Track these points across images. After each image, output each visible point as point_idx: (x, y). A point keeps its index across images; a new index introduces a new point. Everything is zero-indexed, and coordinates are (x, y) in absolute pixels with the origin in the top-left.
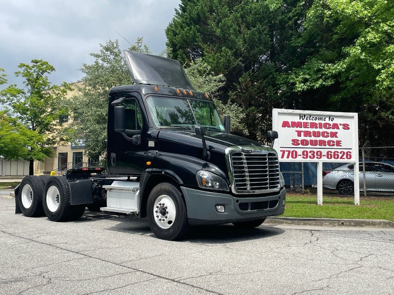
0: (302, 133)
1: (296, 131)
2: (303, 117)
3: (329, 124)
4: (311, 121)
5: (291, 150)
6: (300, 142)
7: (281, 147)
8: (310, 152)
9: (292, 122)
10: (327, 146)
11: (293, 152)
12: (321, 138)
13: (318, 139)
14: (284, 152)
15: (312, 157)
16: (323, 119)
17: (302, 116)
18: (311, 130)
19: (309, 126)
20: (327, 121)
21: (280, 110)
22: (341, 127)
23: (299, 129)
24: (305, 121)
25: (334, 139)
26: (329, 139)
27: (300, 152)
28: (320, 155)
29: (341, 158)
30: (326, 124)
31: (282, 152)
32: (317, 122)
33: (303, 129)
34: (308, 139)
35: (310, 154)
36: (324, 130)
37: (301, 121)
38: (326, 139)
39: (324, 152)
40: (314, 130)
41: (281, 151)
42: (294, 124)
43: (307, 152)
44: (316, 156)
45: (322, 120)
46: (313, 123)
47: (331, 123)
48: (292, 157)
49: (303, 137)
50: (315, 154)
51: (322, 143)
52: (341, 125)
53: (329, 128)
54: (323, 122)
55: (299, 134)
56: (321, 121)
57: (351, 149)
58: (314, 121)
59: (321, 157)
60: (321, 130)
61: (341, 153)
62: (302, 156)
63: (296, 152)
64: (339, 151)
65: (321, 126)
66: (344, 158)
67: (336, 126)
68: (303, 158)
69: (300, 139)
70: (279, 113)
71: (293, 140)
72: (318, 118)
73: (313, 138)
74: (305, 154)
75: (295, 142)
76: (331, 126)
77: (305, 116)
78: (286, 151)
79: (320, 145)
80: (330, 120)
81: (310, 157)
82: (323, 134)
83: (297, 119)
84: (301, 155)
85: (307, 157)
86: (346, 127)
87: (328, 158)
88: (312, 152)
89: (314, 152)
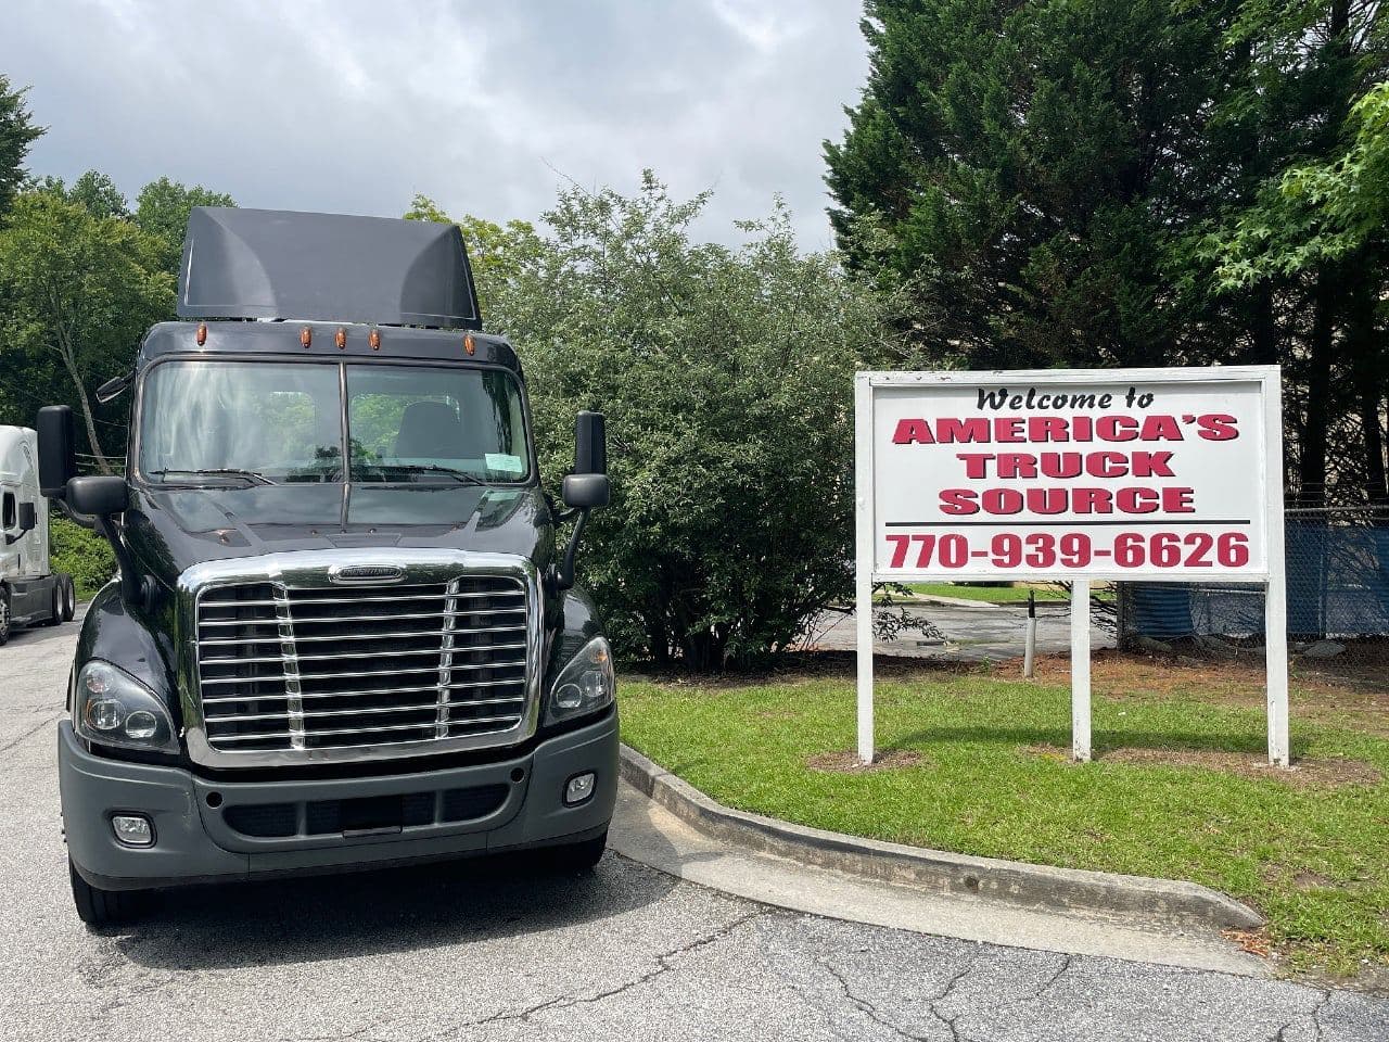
0: (992, 466)
1: (961, 457)
2: (997, 399)
3: (1129, 422)
4: (1037, 413)
5: (939, 533)
6: (979, 501)
7: (888, 525)
8: (1032, 539)
9: (940, 422)
10: (1117, 514)
11: (945, 541)
12: (1086, 481)
13: (1069, 484)
14: (903, 542)
15: (1041, 560)
16: (1096, 402)
17: (992, 396)
18: (1035, 450)
19: (1026, 435)
20: (1118, 406)
21: (880, 377)
22: (1190, 431)
23: (974, 448)
24: (1005, 412)
25: (1156, 483)
26: (1130, 481)
27: (979, 539)
28: (1082, 552)
29: (1194, 561)
30: (1113, 420)
31: (895, 544)
32: (1067, 413)
33: (994, 447)
34: (1020, 485)
35: (1028, 549)
36: (1098, 445)
37: (988, 413)
38: (1113, 485)
39: (1103, 538)
40: (1051, 447)
41: (890, 538)
42: (950, 430)
43: (1015, 541)
44: (1059, 555)
45: (1091, 406)
46: (1046, 421)
47: (1139, 415)
48: (945, 560)
49: (993, 480)
50: (1057, 548)
51: (1089, 500)
52: (1189, 420)
53: (1128, 437)
54: (1096, 414)
55: (976, 467)
56: (1085, 411)
57: (1248, 522)
58: (1051, 412)
59: (1084, 561)
60: (1085, 449)
61: (1190, 540)
62: (992, 556)
63: (962, 543)
64: (1183, 531)
65: (1083, 430)
66: (1209, 564)
67: (1164, 427)
68: (998, 563)
69: (979, 487)
70: (877, 390)
71: (945, 495)
72: (1070, 398)
73: (1044, 482)
74: (1004, 549)
75: (955, 501)
76: (1139, 430)
77: (1004, 394)
78: (916, 538)
79: (1077, 511)
80: (1135, 403)
81: (1032, 560)
82: (1096, 464)
83: (964, 408)
84: (985, 554)
85: (1015, 561)
86: (1219, 428)
87: (1121, 560)
88: (1041, 542)
89: (1049, 540)
